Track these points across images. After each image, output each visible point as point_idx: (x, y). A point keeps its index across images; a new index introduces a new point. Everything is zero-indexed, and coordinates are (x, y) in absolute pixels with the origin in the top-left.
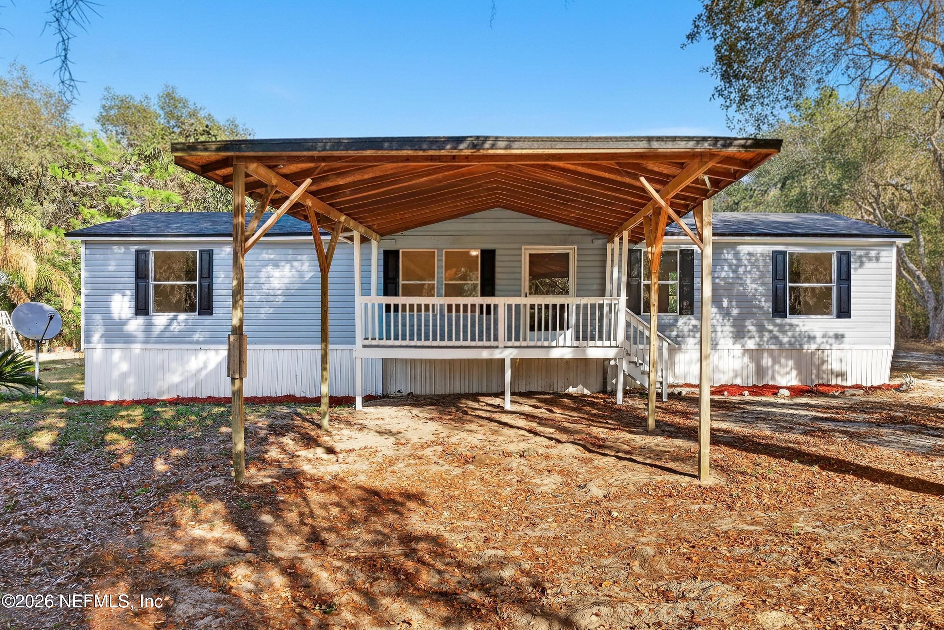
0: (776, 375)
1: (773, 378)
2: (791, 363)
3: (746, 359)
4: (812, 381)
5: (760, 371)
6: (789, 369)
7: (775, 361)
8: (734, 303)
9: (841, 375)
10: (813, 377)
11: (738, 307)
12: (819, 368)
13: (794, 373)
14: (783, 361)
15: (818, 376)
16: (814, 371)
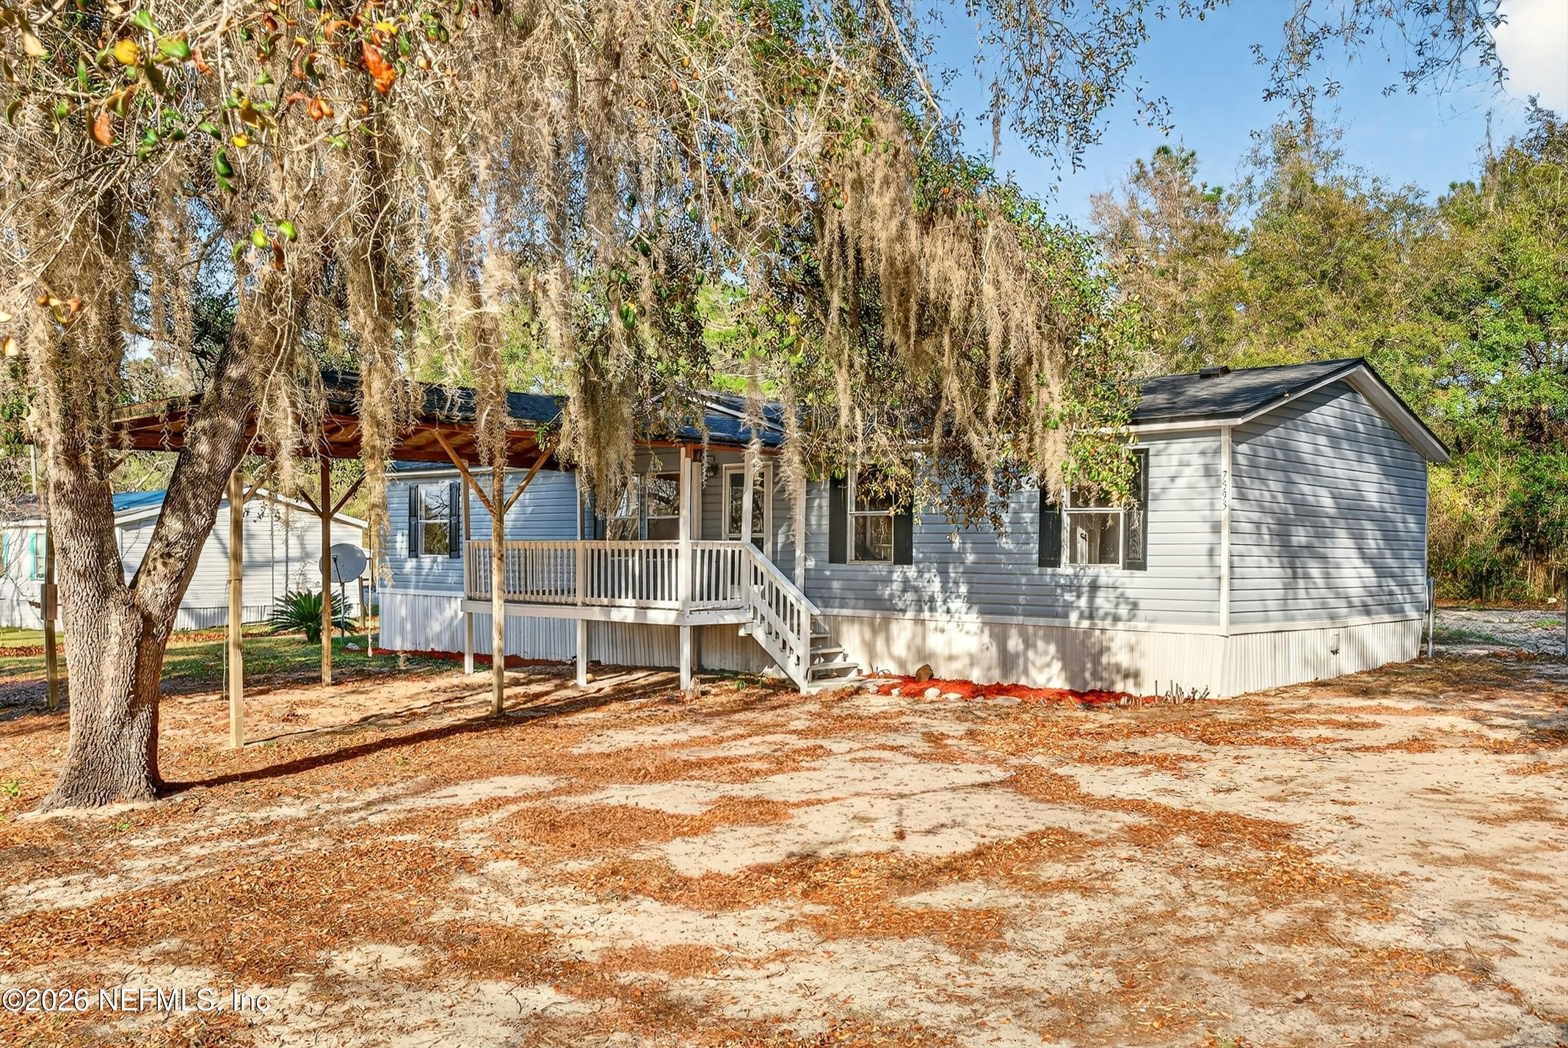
0: (1030, 666)
1: (1026, 672)
2: (1052, 649)
3: (986, 638)
4: (1086, 683)
5: (1007, 661)
6: (1048, 658)
7: (1028, 644)
8: (969, 546)
9: (1133, 675)
10: (1087, 675)
11: (975, 552)
12: (1096, 659)
13: (1057, 666)
14: (1040, 644)
15: (1096, 675)
16: (1089, 666)
